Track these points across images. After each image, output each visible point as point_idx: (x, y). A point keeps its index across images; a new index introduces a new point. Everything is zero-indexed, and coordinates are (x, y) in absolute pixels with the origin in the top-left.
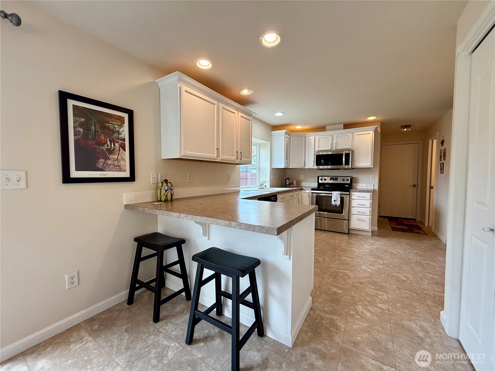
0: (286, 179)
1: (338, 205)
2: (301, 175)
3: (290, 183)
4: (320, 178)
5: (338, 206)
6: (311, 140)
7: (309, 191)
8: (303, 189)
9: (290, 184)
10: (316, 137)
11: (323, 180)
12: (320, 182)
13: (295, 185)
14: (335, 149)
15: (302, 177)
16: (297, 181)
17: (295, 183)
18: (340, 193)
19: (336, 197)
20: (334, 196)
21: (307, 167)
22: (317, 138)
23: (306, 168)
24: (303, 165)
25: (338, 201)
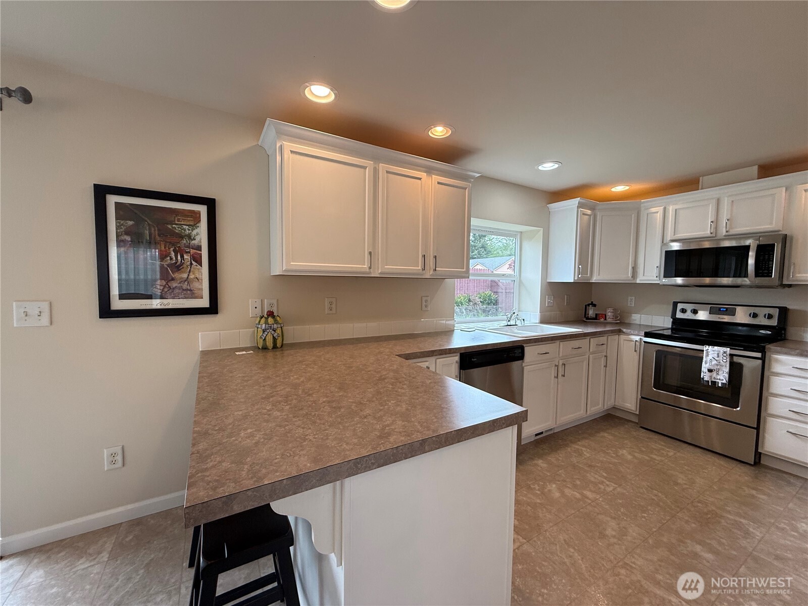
0: (589, 305)
1: (722, 383)
2: (630, 298)
3: (596, 314)
4: (680, 306)
5: (720, 385)
6: (655, 214)
7: (637, 338)
8: (624, 333)
9: (597, 317)
10: (667, 207)
11: (689, 312)
12: (679, 315)
13: (609, 320)
14: (724, 233)
15: (631, 302)
16: (615, 310)
17: (609, 314)
18: (728, 352)
19: (714, 362)
20: (710, 357)
21: (641, 280)
22: (671, 209)
23: (638, 281)
24: (630, 275)
25: (720, 372)
